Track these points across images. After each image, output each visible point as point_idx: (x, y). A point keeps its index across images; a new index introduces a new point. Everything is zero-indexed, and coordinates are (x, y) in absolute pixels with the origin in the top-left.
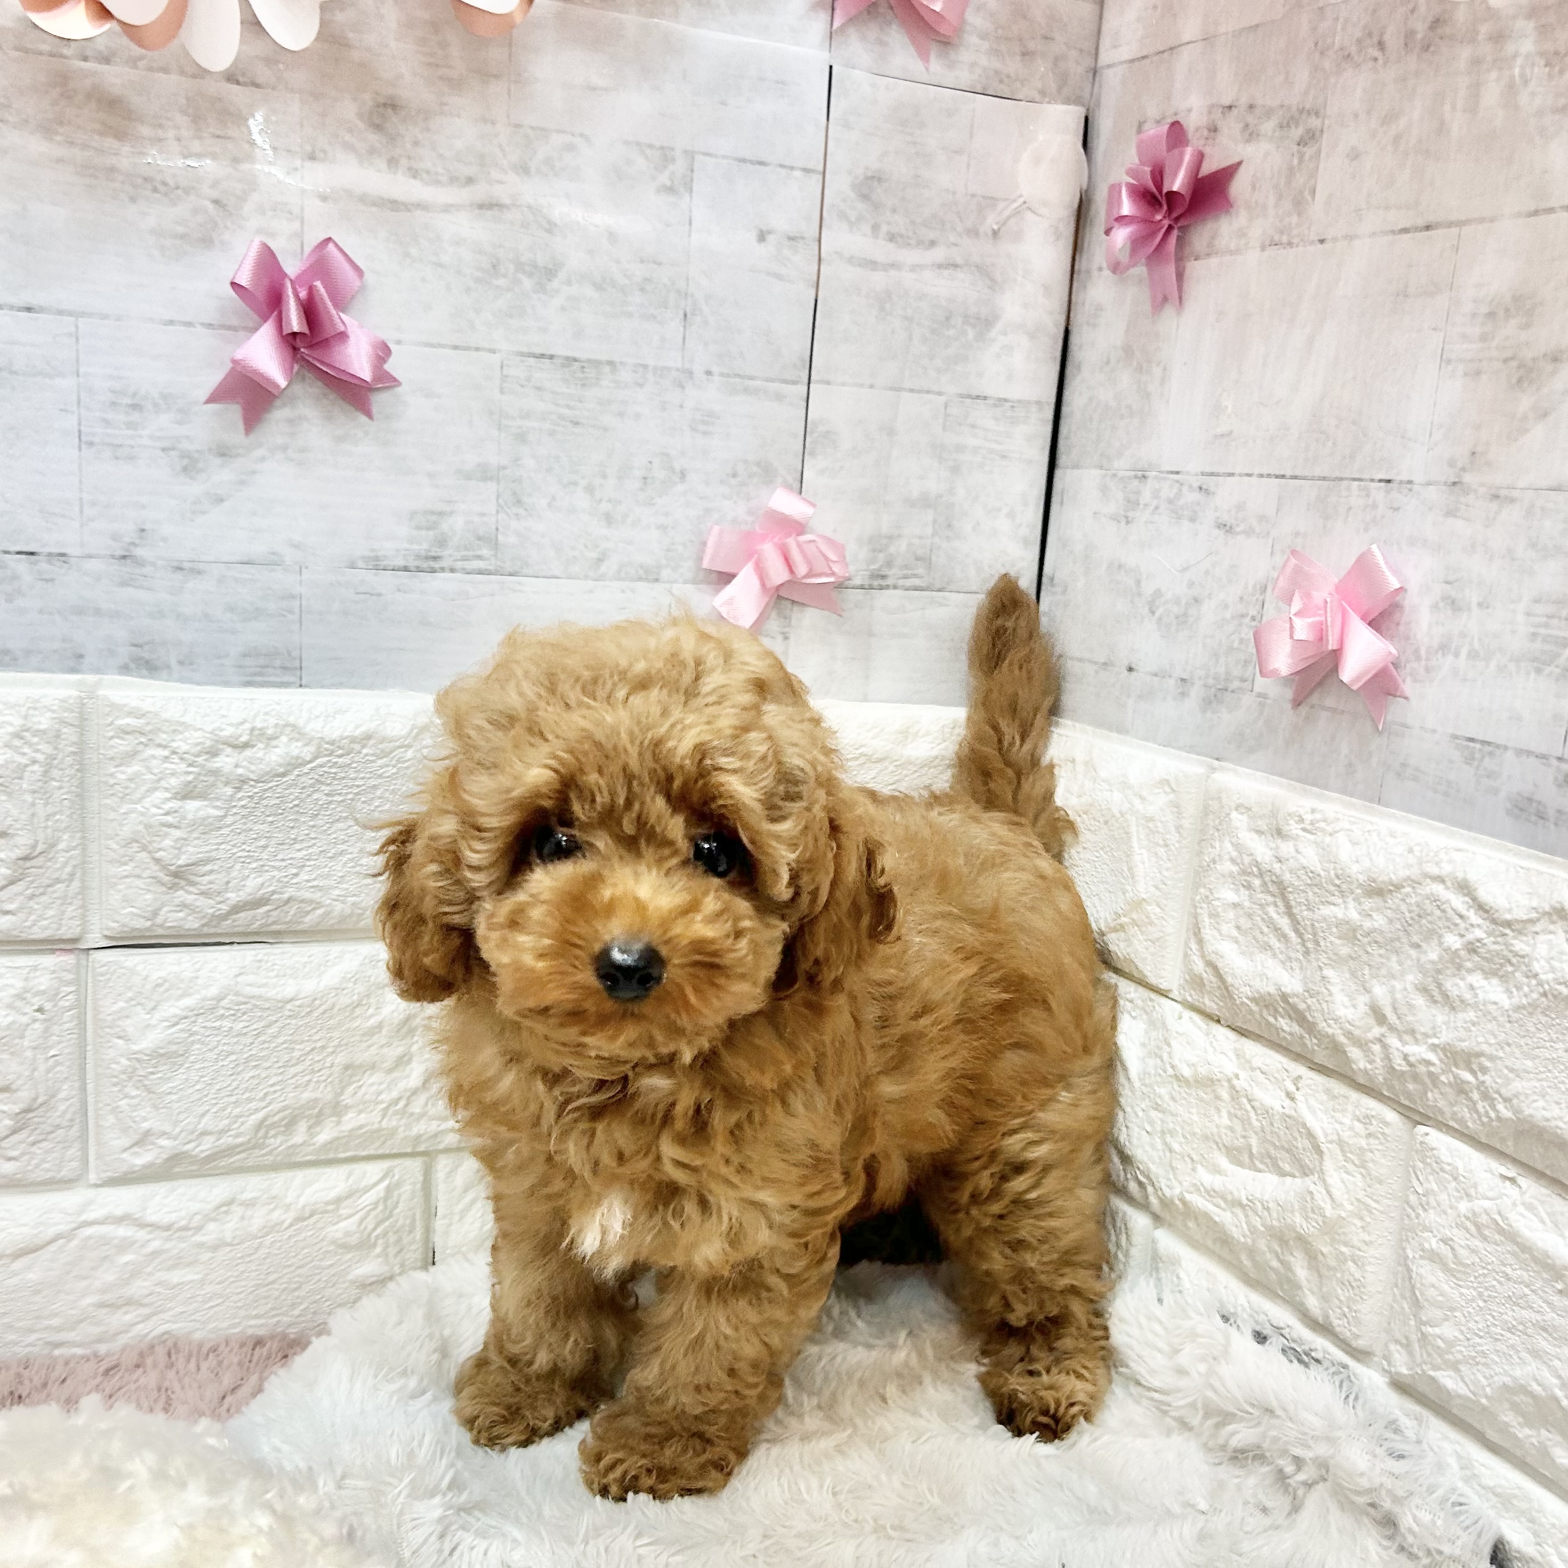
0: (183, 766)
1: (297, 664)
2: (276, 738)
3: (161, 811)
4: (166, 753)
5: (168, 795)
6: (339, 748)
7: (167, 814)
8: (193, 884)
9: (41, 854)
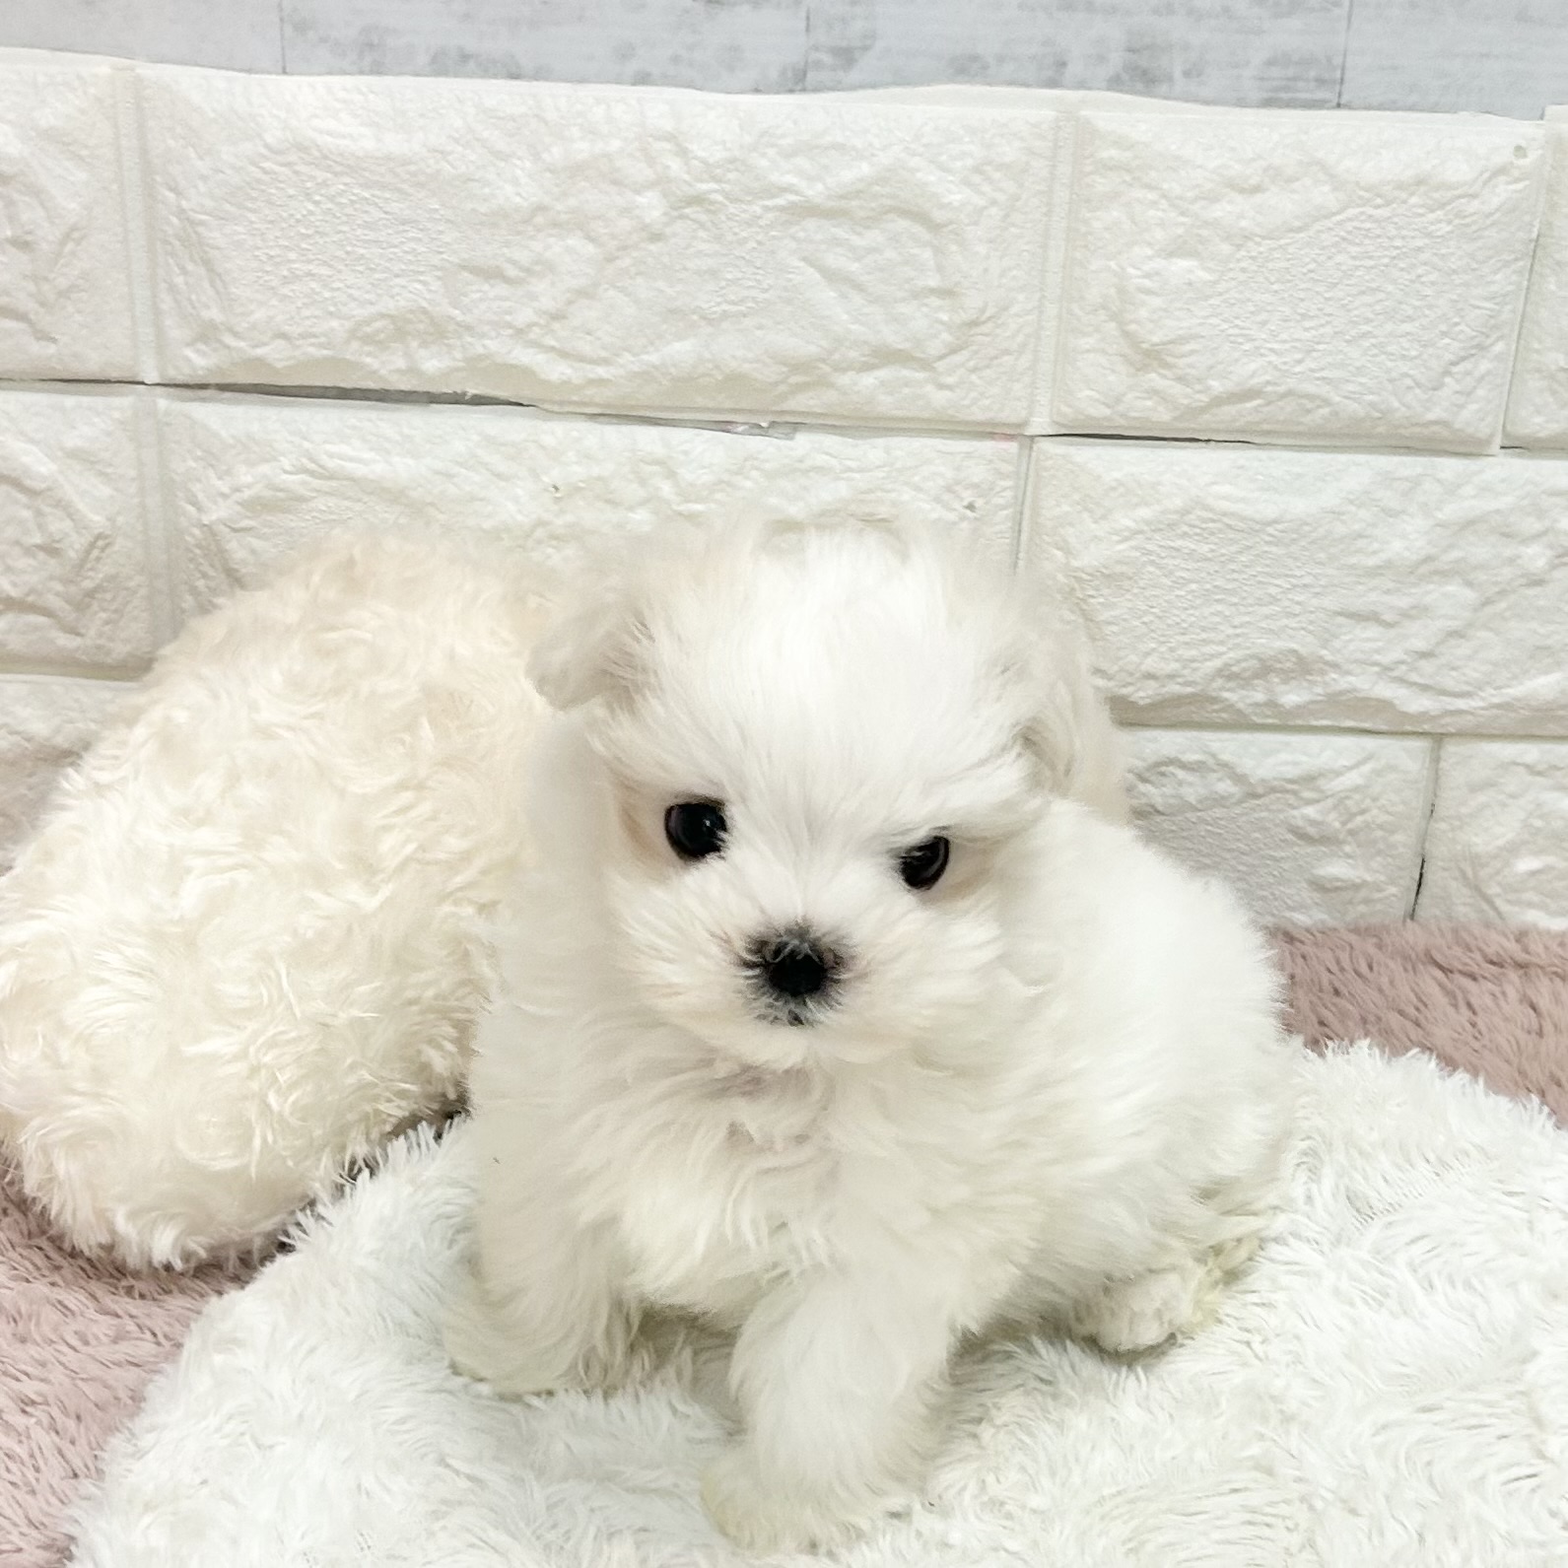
0: (1173, 215)
1: (1338, 75)
2: (1298, 179)
3: (1139, 273)
4: (1151, 196)
5: (1150, 252)
6: (1379, 196)
7: (1147, 276)
8: (1168, 366)
9: (989, 319)
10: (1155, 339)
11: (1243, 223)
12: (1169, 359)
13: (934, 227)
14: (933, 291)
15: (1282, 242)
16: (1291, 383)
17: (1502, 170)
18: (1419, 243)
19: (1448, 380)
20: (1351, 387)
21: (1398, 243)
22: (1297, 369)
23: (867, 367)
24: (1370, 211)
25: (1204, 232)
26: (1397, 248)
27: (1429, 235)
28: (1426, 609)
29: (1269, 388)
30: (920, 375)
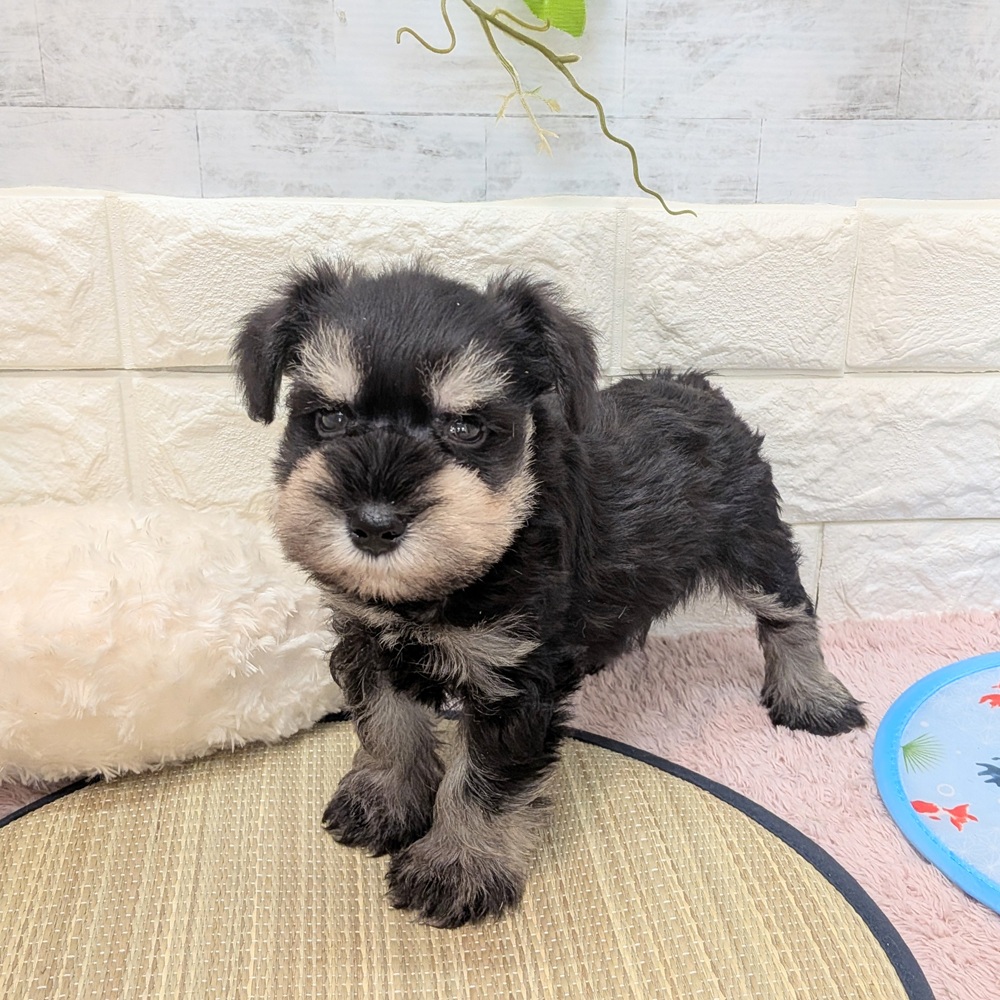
0: (679, 258)
1: (754, 187)
4: (668, 249)
5: (668, 278)
7: (667, 290)
8: (679, 336)
10: (673, 322)
12: (680, 332)
20: (771, 344)
27: (805, 264)
28: (814, 457)
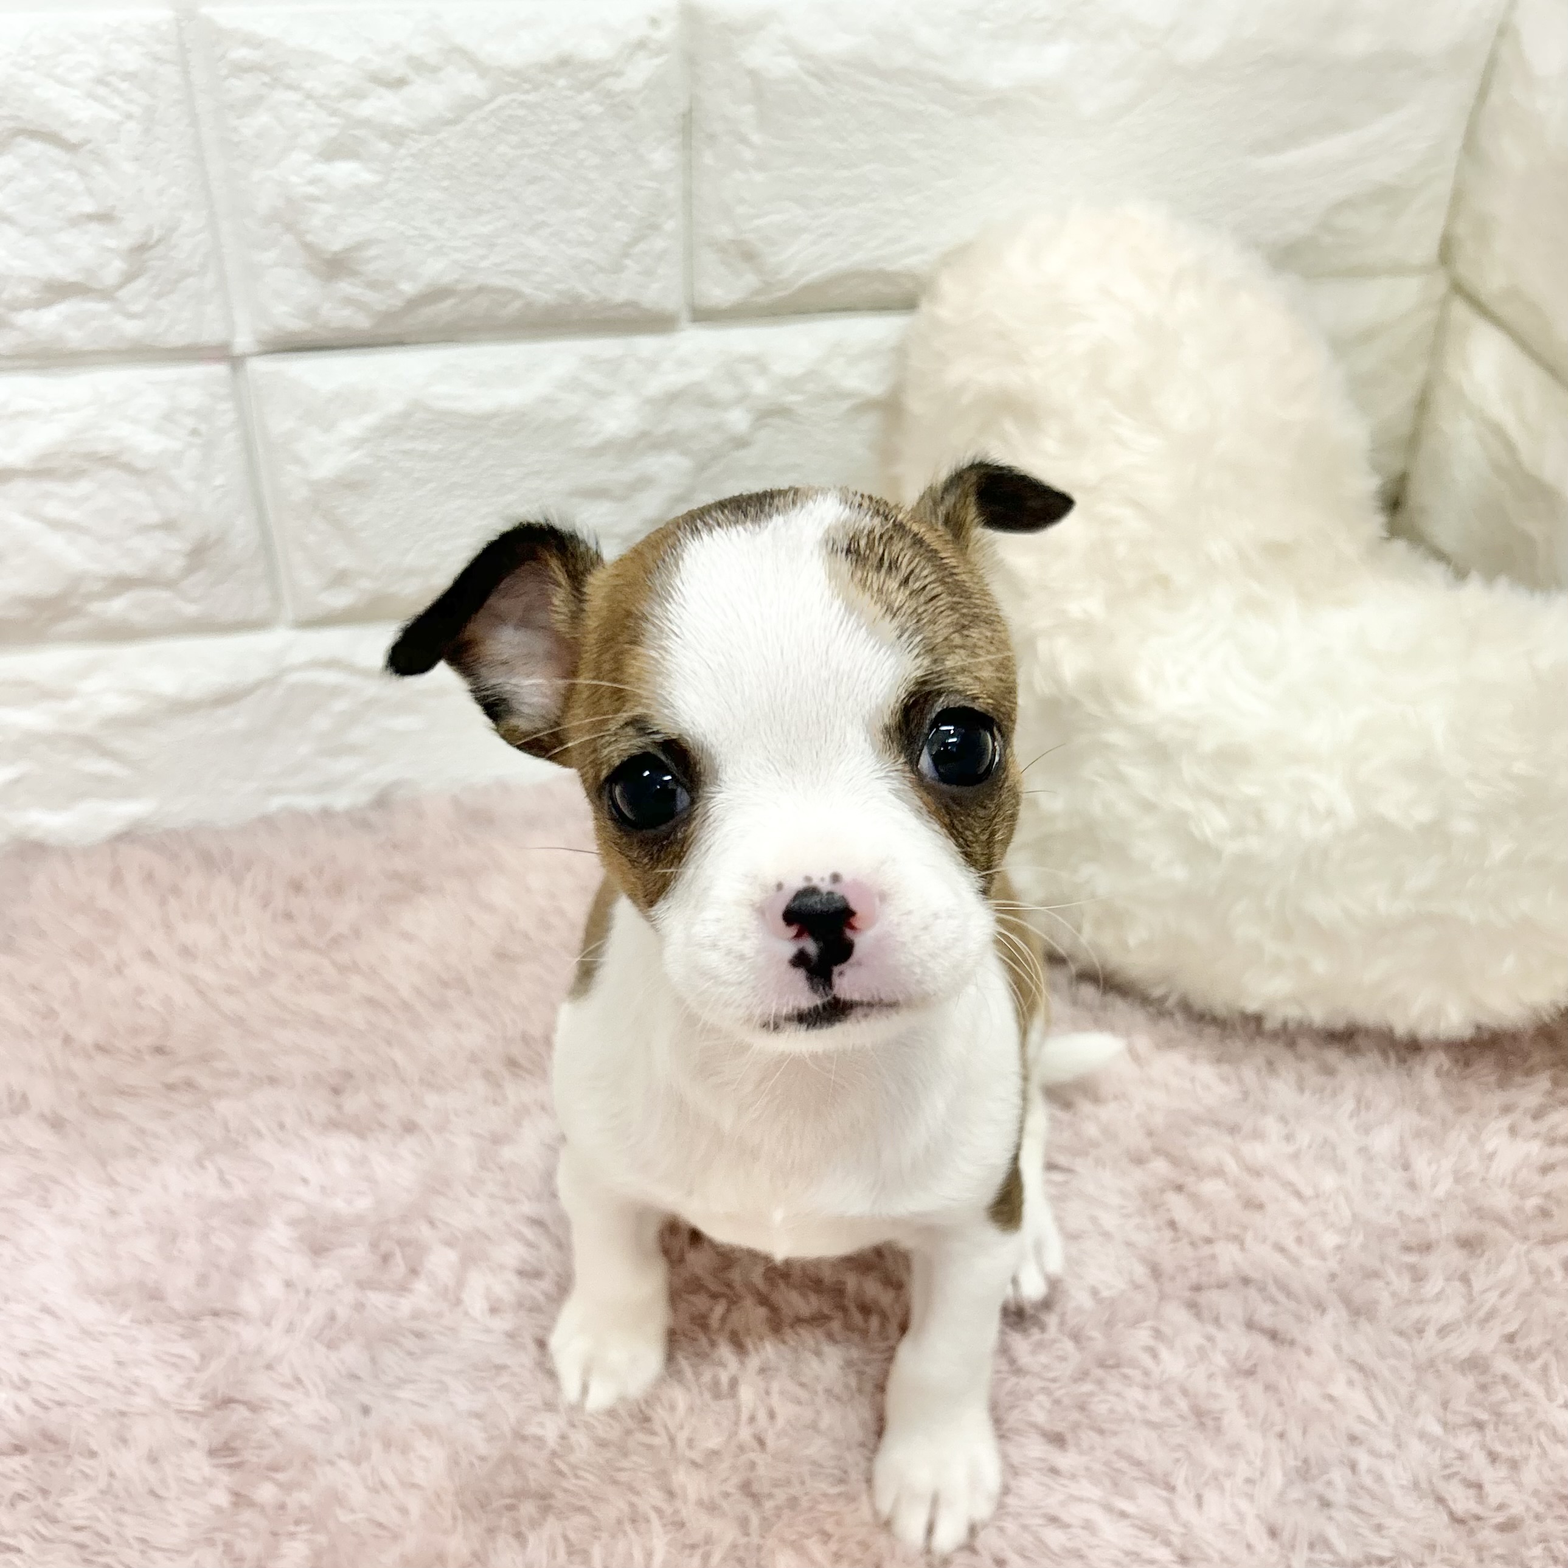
2: (442, 69)
3: (302, 180)
6: (525, 79)
9: (159, 241)
11: (397, 120)
13: (71, 147)
14: (91, 217)
15: (440, 136)
16: (479, 279)
17: (641, 45)
18: (575, 125)
19: (628, 262)
21: (554, 128)
22: (484, 264)
23: (40, 304)
24: (523, 97)
25: (360, 132)
26: (553, 134)
29: (461, 287)
30: (103, 307)
